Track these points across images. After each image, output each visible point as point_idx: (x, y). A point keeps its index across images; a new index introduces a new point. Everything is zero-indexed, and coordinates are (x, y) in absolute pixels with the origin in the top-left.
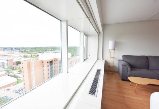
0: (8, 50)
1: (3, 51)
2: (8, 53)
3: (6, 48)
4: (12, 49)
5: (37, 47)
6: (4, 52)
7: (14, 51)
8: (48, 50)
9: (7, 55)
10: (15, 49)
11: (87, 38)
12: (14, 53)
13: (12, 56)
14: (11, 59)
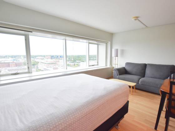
0: (55, 58)
1: (50, 59)
2: (54, 62)
3: (53, 56)
4: (58, 57)
5: (80, 56)
6: (52, 60)
7: (59, 59)
8: (92, 59)
9: (53, 63)
10: (60, 57)
11: (98, 47)
12: (59, 61)
13: (58, 65)
14: (56, 67)
